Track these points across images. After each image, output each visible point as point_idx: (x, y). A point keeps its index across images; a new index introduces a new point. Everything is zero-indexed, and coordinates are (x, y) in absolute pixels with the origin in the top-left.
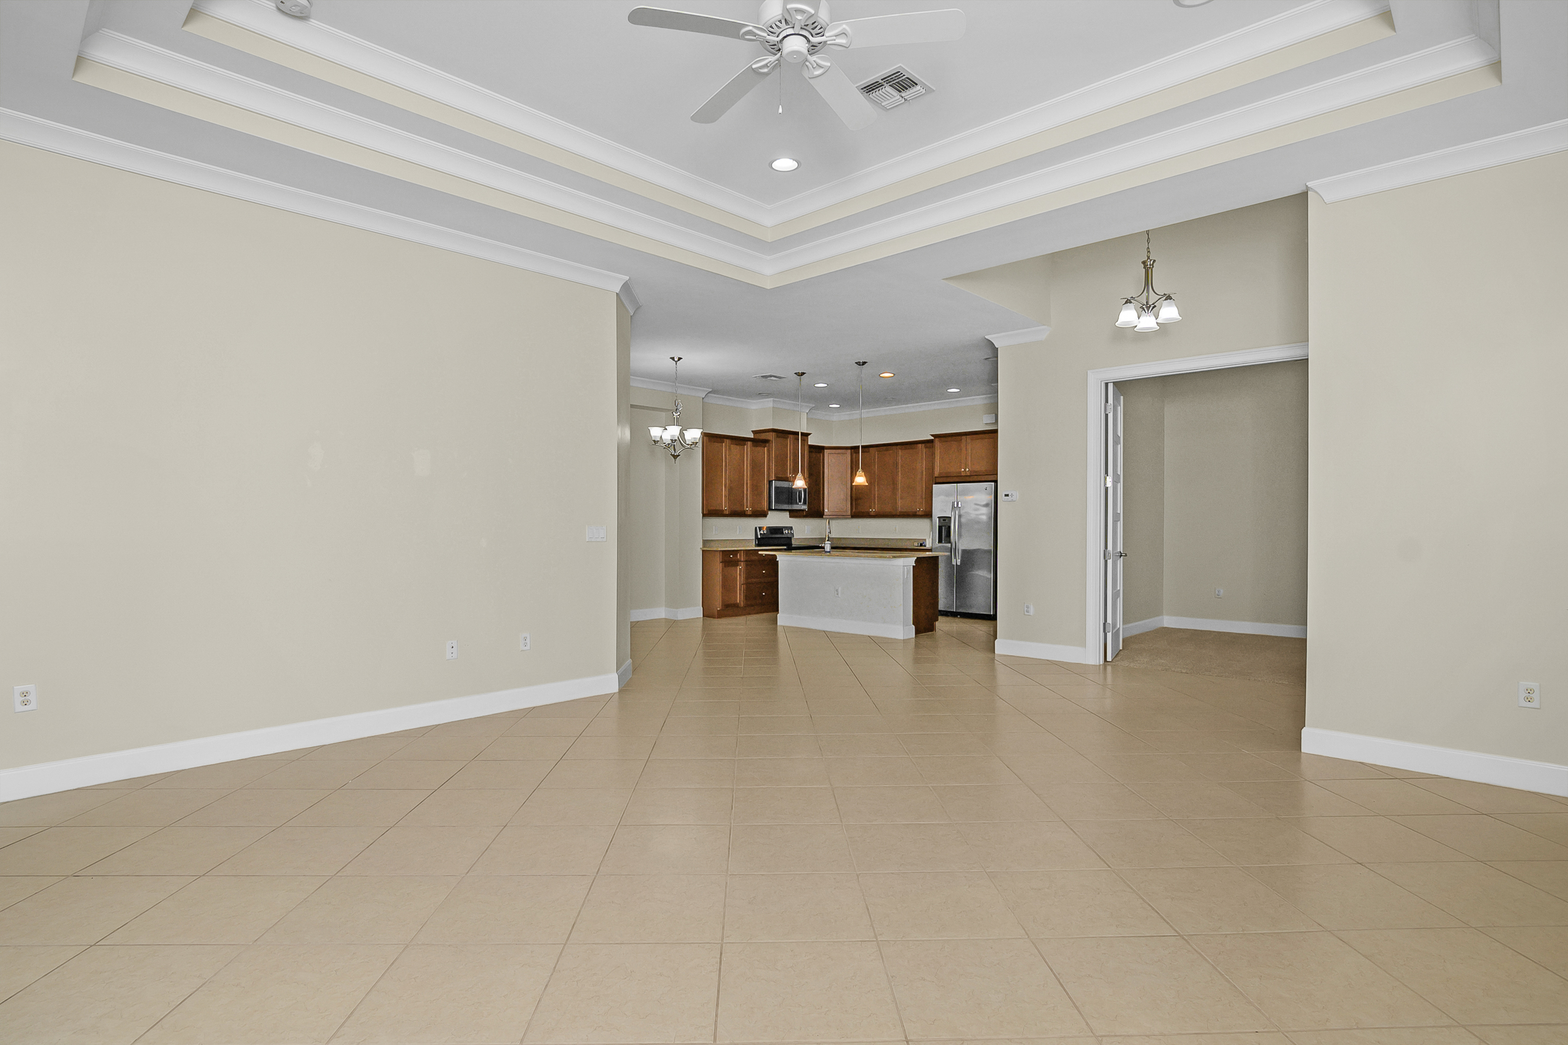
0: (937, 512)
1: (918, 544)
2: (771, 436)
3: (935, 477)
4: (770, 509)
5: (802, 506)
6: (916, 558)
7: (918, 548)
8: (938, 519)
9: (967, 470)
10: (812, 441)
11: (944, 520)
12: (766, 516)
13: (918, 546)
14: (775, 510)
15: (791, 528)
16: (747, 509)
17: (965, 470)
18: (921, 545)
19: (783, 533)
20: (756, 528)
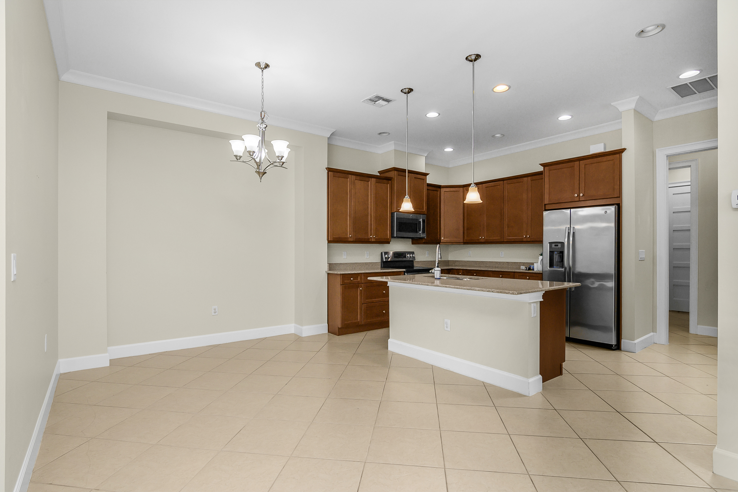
0: (548, 238)
1: (527, 268)
2: (392, 174)
3: (545, 205)
4: (392, 237)
5: (421, 234)
6: (544, 292)
7: (527, 271)
8: (549, 244)
9: (581, 195)
10: (430, 180)
11: (555, 246)
12: (389, 244)
13: (526, 270)
14: (397, 237)
15: (413, 253)
16: (371, 237)
17: (579, 196)
18: (530, 269)
19: (405, 257)
20: (382, 253)
